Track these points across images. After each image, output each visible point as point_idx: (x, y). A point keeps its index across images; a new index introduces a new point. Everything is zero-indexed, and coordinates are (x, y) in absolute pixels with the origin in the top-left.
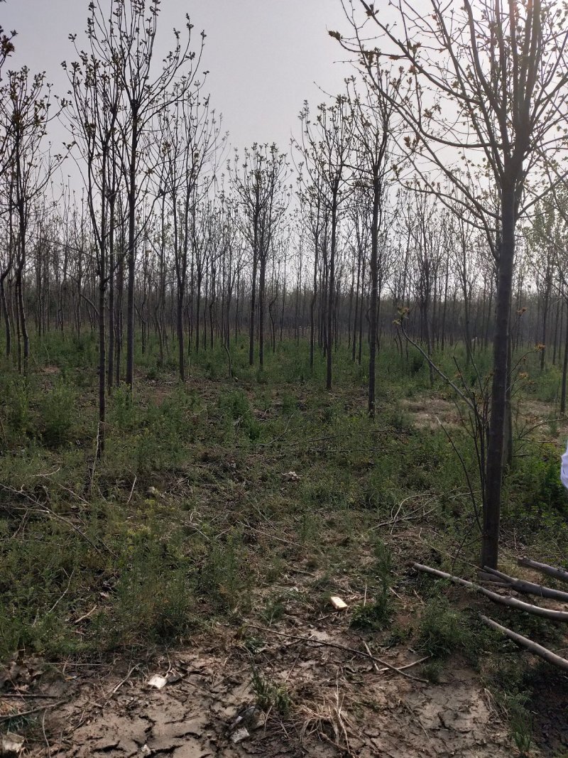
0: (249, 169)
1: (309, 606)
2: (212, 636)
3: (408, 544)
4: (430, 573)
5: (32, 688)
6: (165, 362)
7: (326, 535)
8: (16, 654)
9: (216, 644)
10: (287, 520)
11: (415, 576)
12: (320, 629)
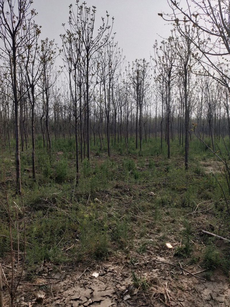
0: (134, 70)
1: (157, 247)
2: (117, 258)
3: (200, 222)
4: (209, 235)
5: (49, 275)
6: (102, 149)
7: (166, 218)
8: (43, 262)
9: (119, 261)
10: (150, 212)
11: (202, 235)
12: (161, 256)
